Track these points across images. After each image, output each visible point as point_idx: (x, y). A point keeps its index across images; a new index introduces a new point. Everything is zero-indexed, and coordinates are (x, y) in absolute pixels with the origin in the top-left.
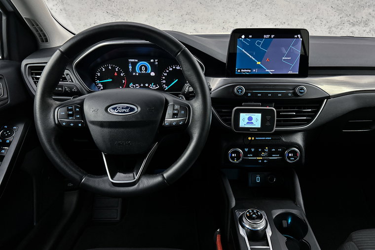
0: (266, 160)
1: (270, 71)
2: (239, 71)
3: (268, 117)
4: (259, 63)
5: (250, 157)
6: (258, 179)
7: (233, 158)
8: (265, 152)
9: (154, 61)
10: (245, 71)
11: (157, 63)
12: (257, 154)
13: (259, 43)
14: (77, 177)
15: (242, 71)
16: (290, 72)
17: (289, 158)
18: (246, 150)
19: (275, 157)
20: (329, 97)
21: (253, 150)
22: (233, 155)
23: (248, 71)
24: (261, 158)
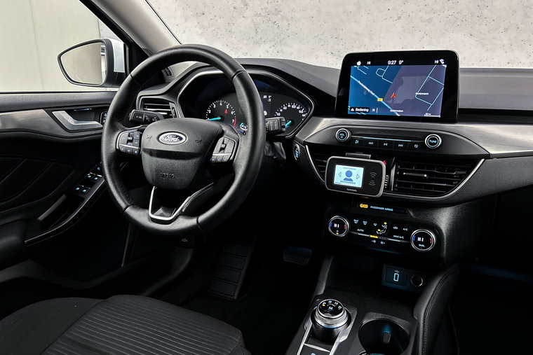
0: (383, 241)
1: (397, 112)
2: (353, 110)
3: (373, 174)
4: (380, 100)
5: (361, 232)
6: (396, 277)
7: (334, 230)
8: (382, 229)
9: (268, 97)
10: (361, 110)
11: (270, 100)
12: (370, 230)
13: (381, 72)
14: (123, 205)
15: (357, 110)
16: (427, 115)
17: (417, 243)
18: (356, 221)
19: (397, 239)
20: (488, 156)
21: (365, 223)
22: (335, 225)
23: (365, 110)
24: (377, 237)
